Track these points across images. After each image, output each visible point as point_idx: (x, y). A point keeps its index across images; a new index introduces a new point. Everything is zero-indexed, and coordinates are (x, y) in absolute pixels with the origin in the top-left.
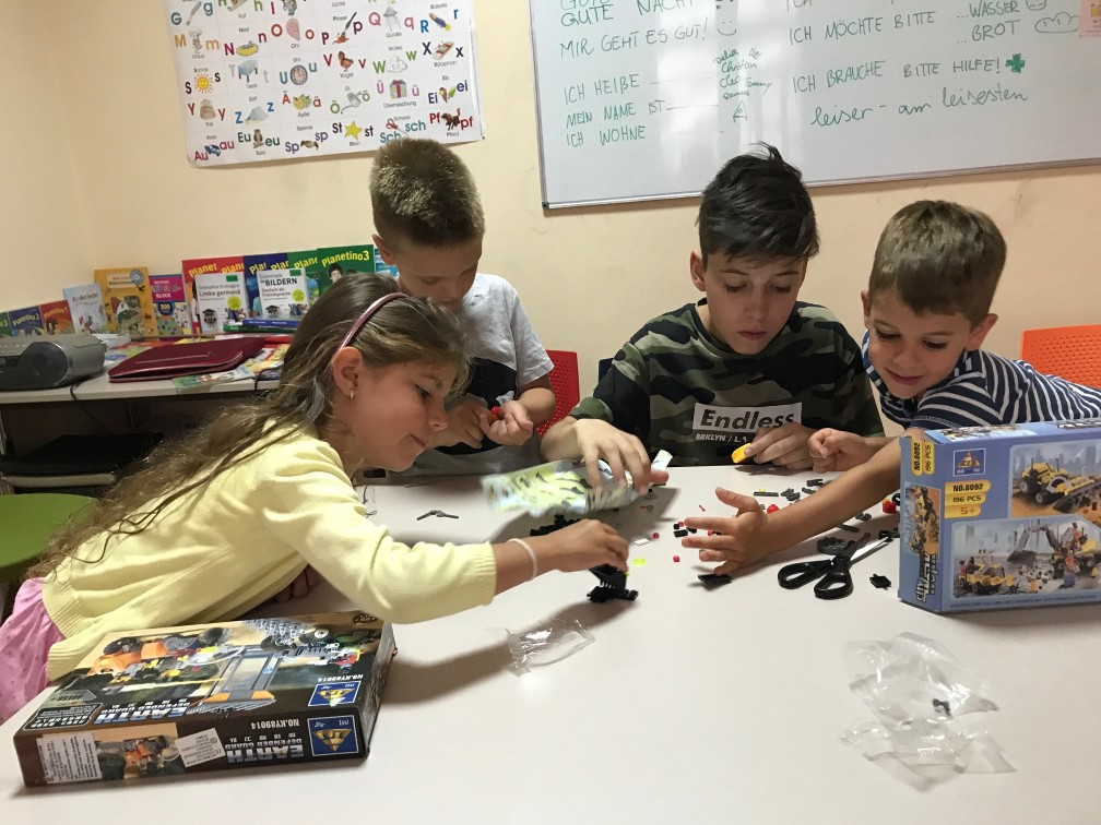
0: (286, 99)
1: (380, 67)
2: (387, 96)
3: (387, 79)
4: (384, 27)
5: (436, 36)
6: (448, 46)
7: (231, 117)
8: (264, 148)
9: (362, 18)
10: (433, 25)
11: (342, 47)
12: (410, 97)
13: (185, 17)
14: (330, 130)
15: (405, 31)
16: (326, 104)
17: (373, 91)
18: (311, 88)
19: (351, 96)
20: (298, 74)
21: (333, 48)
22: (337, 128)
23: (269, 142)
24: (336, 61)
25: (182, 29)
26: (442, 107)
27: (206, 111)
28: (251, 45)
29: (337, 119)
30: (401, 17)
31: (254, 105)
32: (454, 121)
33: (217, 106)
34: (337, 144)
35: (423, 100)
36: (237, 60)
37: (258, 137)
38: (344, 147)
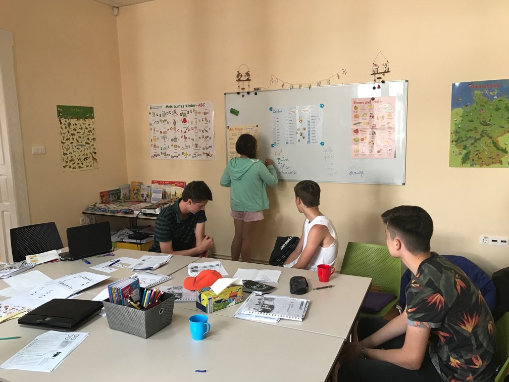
0: (172, 145)
1: (193, 140)
2: (194, 147)
3: (194, 143)
4: (194, 131)
5: (205, 134)
6: (208, 137)
7: (160, 148)
8: (166, 156)
9: (190, 128)
10: (205, 131)
11: (185, 134)
12: (199, 148)
13: (153, 124)
14: (181, 154)
15: (199, 132)
16: (181, 147)
17: (191, 146)
18: (177, 143)
19: (186, 146)
20: (175, 139)
21: (184, 135)
22: (183, 153)
23: (168, 155)
24: (183, 137)
25: (152, 127)
26: (206, 151)
27: (155, 146)
28: (166, 132)
29: (183, 151)
30: (198, 129)
31: (165, 146)
32: (208, 155)
33: (157, 145)
34: (182, 157)
35: (201, 149)
36: (162, 135)
37: (165, 154)
38: (184, 158)
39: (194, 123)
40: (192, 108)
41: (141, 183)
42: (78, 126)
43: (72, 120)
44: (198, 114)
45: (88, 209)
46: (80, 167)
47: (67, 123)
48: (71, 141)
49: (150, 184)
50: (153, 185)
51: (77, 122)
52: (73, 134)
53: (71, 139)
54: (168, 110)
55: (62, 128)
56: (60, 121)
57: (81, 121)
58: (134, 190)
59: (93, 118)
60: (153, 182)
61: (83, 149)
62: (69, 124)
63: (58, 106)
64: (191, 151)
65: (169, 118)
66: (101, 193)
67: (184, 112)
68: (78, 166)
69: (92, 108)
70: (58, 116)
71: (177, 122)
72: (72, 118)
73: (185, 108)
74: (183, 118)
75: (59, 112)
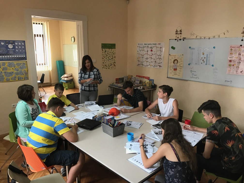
0: (146, 61)
1: (154, 59)
2: (154, 62)
3: (155, 61)
4: (155, 55)
5: (160, 57)
7: (140, 62)
8: (143, 65)
9: (153, 54)
12: (156, 63)
15: (157, 56)
16: (149, 62)
19: (151, 62)
20: (147, 59)
21: (151, 57)
25: (138, 52)
26: (159, 64)
28: (143, 55)
29: (150, 64)
30: (157, 54)
31: (143, 61)
32: (160, 66)
33: (140, 60)
34: (149, 66)
35: (157, 63)
36: (142, 56)
37: (142, 64)
38: (150, 67)
39: (155, 52)
40: (155, 45)
41: (132, 76)
42: (109, 52)
43: (107, 49)
44: (157, 48)
45: (110, 85)
46: (109, 68)
47: (105, 51)
48: (106, 58)
49: (135, 77)
50: (137, 77)
51: (109, 50)
52: (107, 55)
53: (106, 57)
54: (145, 45)
55: (103, 53)
56: (102, 50)
57: (110, 50)
58: (129, 79)
59: (115, 48)
60: (137, 76)
61: (110, 61)
62: (106, 51)
63: (102, 44)
64: (153, 64)
65: (146, 49)
66: (116, 79)
67: (152, 47)
68: (108, 68)
69: (115, 44)
70: (102, 48)
71: (148, 51)
72: (107, 48)
73: (152, 45)
74: (151, 49)
75: (102, 46)
